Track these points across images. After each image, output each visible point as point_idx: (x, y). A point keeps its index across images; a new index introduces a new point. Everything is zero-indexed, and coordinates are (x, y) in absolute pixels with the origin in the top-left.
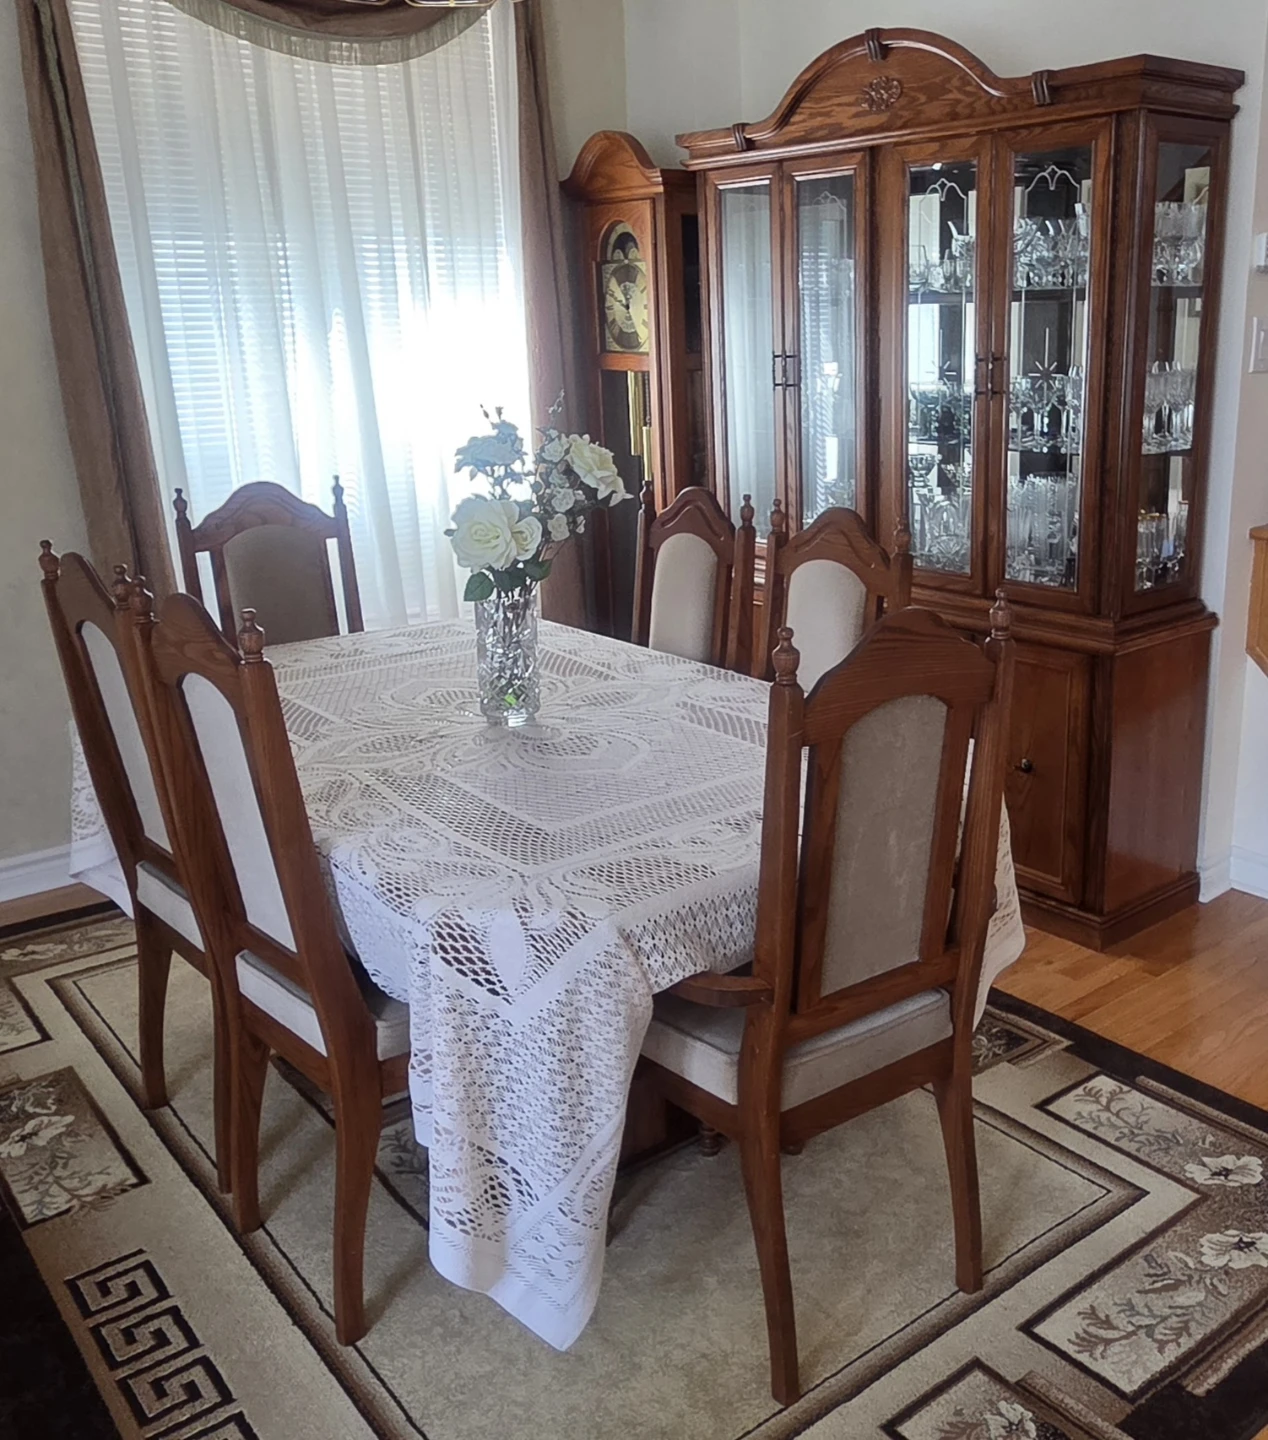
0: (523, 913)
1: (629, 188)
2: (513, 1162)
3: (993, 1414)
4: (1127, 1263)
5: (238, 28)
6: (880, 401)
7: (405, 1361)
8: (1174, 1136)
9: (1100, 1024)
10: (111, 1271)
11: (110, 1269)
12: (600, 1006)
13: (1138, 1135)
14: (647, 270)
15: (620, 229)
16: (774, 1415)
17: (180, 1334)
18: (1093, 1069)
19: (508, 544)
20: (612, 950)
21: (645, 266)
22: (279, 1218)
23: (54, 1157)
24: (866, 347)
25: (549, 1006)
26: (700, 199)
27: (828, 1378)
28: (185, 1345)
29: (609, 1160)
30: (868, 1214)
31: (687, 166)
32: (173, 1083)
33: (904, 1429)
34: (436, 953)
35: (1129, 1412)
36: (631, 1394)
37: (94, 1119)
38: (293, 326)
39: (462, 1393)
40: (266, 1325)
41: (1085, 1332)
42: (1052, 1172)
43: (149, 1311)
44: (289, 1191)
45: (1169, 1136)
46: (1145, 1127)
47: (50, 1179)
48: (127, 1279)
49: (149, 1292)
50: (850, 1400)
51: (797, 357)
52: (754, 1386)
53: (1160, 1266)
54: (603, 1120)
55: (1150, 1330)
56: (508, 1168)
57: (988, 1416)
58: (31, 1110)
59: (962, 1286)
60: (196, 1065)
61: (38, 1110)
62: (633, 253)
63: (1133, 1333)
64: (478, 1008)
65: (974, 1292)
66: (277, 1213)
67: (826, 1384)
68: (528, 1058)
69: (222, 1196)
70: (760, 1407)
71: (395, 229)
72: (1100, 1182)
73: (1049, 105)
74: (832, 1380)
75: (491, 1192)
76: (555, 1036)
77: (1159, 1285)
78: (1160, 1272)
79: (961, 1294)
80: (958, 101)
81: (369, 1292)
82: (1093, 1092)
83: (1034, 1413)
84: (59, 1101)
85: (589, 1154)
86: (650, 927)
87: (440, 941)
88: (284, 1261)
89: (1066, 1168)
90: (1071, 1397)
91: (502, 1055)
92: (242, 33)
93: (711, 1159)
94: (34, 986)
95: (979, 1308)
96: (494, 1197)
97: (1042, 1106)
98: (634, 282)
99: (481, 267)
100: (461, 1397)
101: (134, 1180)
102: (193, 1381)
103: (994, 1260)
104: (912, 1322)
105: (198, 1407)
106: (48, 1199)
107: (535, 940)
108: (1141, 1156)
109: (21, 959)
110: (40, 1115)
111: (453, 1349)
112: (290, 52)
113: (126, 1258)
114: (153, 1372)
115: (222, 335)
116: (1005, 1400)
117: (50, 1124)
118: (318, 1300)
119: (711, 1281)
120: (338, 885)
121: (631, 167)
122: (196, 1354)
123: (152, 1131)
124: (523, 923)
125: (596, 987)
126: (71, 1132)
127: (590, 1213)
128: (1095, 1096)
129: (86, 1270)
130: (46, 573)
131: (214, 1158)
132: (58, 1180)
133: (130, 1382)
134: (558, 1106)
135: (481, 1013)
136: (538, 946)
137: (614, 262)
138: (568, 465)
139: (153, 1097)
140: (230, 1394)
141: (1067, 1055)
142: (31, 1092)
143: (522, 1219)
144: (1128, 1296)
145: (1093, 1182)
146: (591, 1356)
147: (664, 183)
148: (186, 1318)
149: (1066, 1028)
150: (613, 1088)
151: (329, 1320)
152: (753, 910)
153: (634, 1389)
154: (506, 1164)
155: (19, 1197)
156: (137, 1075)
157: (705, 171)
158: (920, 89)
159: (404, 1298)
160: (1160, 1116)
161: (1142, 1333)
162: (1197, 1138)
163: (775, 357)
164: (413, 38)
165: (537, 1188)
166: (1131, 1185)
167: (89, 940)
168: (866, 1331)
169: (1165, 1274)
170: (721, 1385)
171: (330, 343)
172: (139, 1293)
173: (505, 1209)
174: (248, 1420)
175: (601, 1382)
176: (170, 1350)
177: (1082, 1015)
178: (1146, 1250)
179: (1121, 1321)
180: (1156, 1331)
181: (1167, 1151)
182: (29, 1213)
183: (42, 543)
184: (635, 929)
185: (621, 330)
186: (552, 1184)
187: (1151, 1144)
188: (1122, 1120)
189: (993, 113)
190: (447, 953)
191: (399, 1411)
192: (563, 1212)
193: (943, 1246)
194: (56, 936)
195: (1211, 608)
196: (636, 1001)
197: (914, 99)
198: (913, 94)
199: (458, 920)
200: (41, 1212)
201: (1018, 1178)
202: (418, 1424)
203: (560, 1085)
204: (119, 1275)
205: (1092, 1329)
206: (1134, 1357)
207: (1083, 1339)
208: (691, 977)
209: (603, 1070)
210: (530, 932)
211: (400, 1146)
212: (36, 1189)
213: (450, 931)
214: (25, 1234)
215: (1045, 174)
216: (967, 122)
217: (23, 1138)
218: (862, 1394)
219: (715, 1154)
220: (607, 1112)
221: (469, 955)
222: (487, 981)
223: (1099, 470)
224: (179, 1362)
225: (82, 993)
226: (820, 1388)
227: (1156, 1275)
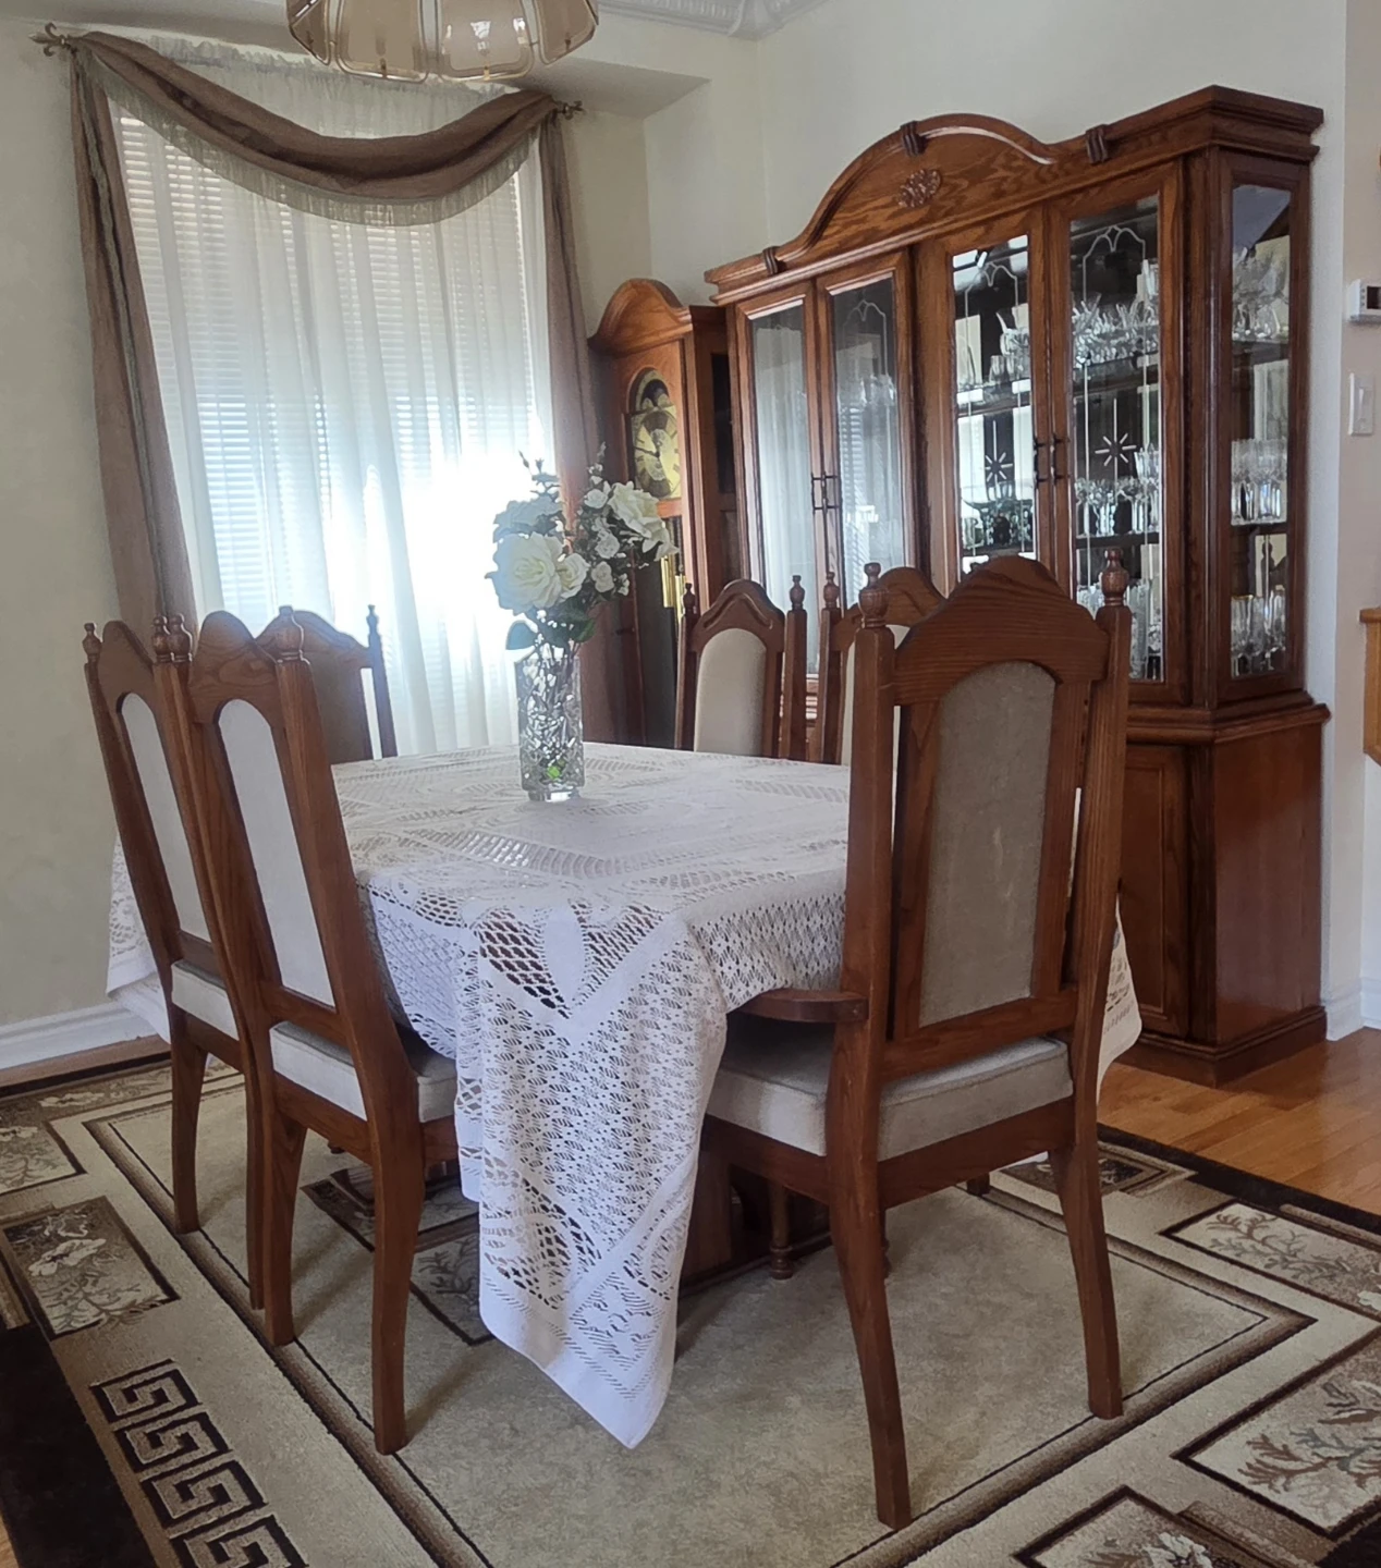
0: (580, 909)
1: (657, 333)
2: (572, 1213)
3: (1153, 1546)
4: (1301, 1391)
5: (279, 192)
6: (929, 510)
7: (451, 1471)
8: (1337, 1262)
9: (1225, 1155)
10: (137, 1380)
11: (136, 1377)
12: (669, 1018)
13: (1292, 1262)
14: (678, 414)
15: (648, 378)
16: (882, 1538)
17: (208, 1438)
18: (1225, 1198)
19: (552, 578)
20: (681, 949)
21: (675, 410)
22: (313, 1332)
23: (84, 1276)
24: (912, 452)
25: (610, 1018)
26: (731, 334)
27: (943, 1503)
28: (213, 1450)
29: (680, 1213)
30: (972, 1338)
31: (716, 301)
32: (205, 1210)
33: (1042, 1558)
34: (485, 956)
35: (1332, 1550)
36: (710, 1512)
37: (126, 1242)
38: (329, 478)
39: (516, 1505)
40: (299, 1433)
41: (1259, 1462)
42: (1189, 1298)
43: (176, 1417)
44: (324, 1308)
45: (1333, 1263)
46: (1299, 1254)
47: (80, 1295)
48: (155, 1387)
49: (176, 1399)
50: (972, 1525)
51: (836, 477)
52: (855, 1507)
53: (1345, 1395)
54: (672, 1162)
55: (1342, 1463)
56: (566, 1219)
57: (1148, 1548)
58: (63, 1234)
59: (1097, 1409)
60: (228, 1195)
61: (71, 1234)
62: (662, 399)
63: (1322, 1465)
64: (532, 1021)
65: (1113, 1417)
66: (311, 1328)
67: (942, 1507)
68: (587, 1083)
69: (253, 1312)
70: (865, 1531)
71: (428, 390)
72: (1252, 1308)
73: (1106, 160)
74: (949, 1504)
75: (547, 1246)
76: (618, 1054)
77: (1347, 1415)
78: (1347, 1402)
79: (1096, 1419)
80: (1004, 179)
81: (410, 1402)
82: (1229, 1220)
83: (1206, 1547)
84: (91, 1226)
85: (657, 1203)
86: (723, 926)
87: (489, 943)
88: (319, 1373)
89: (1208, 1294)
90: (1253, 1532)
91: (558, 1081)
92: (283, 196)
93: (783, 1282)
94: (71, 1129)
95: (1121, 1435)
96: (551, 1253)
97: (1169, 1233)
98: (663, 428)
99: (512, 420)
100: (513, 1509)
101: (164, 1297)
102: (221, 1485)
103: (1132, 1386)
104: (1040, 1447)
105: (226, 1510)
106: (76, 1313)
107: (594, 938)
108: (1300, 1282)
109: (60, 1105)
110: (71, 1238)
111: (505, 1461)
112: (328, 216)
113: (153, 1367)
114: (180, 1474)
115: (262, 494)
116: (1168, 1532)
117: (82, 1245)
118: (355, 1410)
119: (794, 1401)
120: (378, 915)
121: (658, 311)
122: (224, 1459)
123: (183, 1253)
124: (581, 920)
125: (663, 995)
126: (101, 1253)
127: (659, 1276)
128: (1234, 1224)
129: (113, 1378)
130: (89, 655)
131: (246, 1277)
132: (86, 1296)
133: (155, 1484)
134: (622, 1139)
135: (535, 1028)
136: (597, 946)
137: (642, 412)
138: (611, 511)
139: (185, 1221)
140: (261, 1498)
141: (1190, 1184)
142: (63, 1219)
143: (583, 1281)
144: (1308, 1426)
145: (1244, 1309)
146: (660, 1470)
147: (694, 321)
148: (215, 1424)
149: (1185, 1159)
150: (684, 1121)
151: (367, 1429)
152: (837, 924)
153: (712, 1507)
154: (564, 1214)
155: (47, 1311)
156: (170, 1204)
157: (734, 304)
158: (961, 176)
159: (449, 1410)
160: (1315, 1244)
161: (1333, 1465)
162: (1367, 1266)
163: (813, 479)
164: (444, 201)
165: (600, 1245)
166: (1293, 1312)
167: (125, 1090)
168: (984, 1455)
169: (1351, 1404)
170: (814, 1505)
171: (365, 498)
172: (166, 1400)
173: (562, 1269)
174: (281, 1525)
175: (674, 1497)
176: (197, 1455)
177: (1203, 1148)
178: (1323, 1379)
179: (1304, 1452)
180: (1352, 1464)
181: (1331, 1277)
182: (57, 1325)
183: (86, 626)
184: (706, 928)
185: (651, 479)
186: (615, 1236)
187: (1311, 1272)
188: (1271, 1247)
189: (1043, 181)
190: (497, 956)
191: (444, 1520)
192: (629, 1273)
193: (1067, 1370)
194: (92, 1087)
195: (1318, 700)
196: (709, 1016)
197: (955, 187)
198: (954, 181)
199: (509, 919)
200: (69, 1325)
201: (1149, 1303)
202: (467, 1534)
203: (624, 1114)
204: (146, 1383)
205: (1268, 1460)
206: (1326, 1490)
207: (1258, 1470)
208: (770, 991)
209: (671, 1098)
210: (589, 930)
211: (439, 1268)
212: (65, 1304)
213: (500, 931)
214: (53, 1345)
215: (1105, 236)
216: (1016, 197)
217: (54, 1259)
218: (987, 1520)
219: (788, 1276)
220: (678, 1152)
221: (521, 959)
222: (541, 989)
223: (1183, 544)
224: (206, 1467)
225: (118, 1134)
226: (934, 1512)
227: (1340, 1405)
